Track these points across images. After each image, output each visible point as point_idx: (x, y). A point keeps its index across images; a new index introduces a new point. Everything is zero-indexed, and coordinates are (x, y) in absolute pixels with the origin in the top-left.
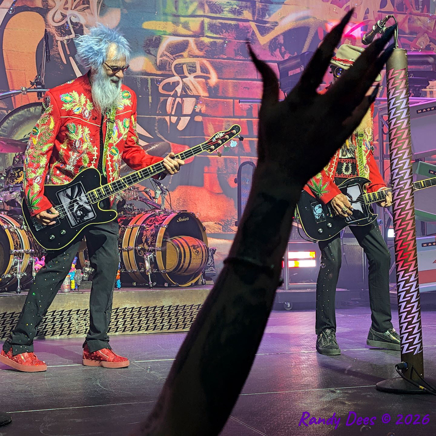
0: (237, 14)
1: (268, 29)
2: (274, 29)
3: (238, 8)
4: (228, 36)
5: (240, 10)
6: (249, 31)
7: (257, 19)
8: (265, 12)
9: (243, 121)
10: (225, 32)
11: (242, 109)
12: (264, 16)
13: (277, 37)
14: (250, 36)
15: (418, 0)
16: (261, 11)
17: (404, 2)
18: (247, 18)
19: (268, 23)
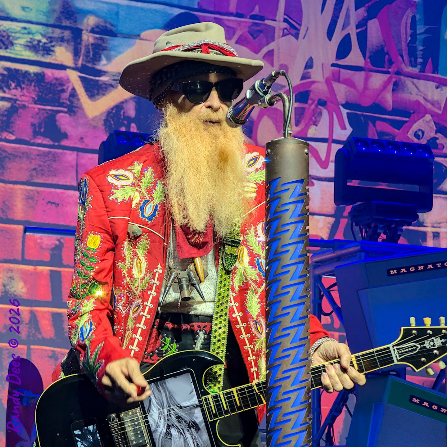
0: (41, 52)
1: (104, 86)
2: (117, 86)
3: (44, 40)
4: (21, 96)
5: (49, 45)
6: (65, 87)
7: (82, 64)
8: (101, 52)
9: (41, 273)
10: (16, 88)
11: (41, 247)
12: (98, 59)
13: (122, 104)
14: (66, 99)
15: (416, 46)
16: (91, 51)
17: (385, 49)
18: (62, 61)
19: (104, 75)
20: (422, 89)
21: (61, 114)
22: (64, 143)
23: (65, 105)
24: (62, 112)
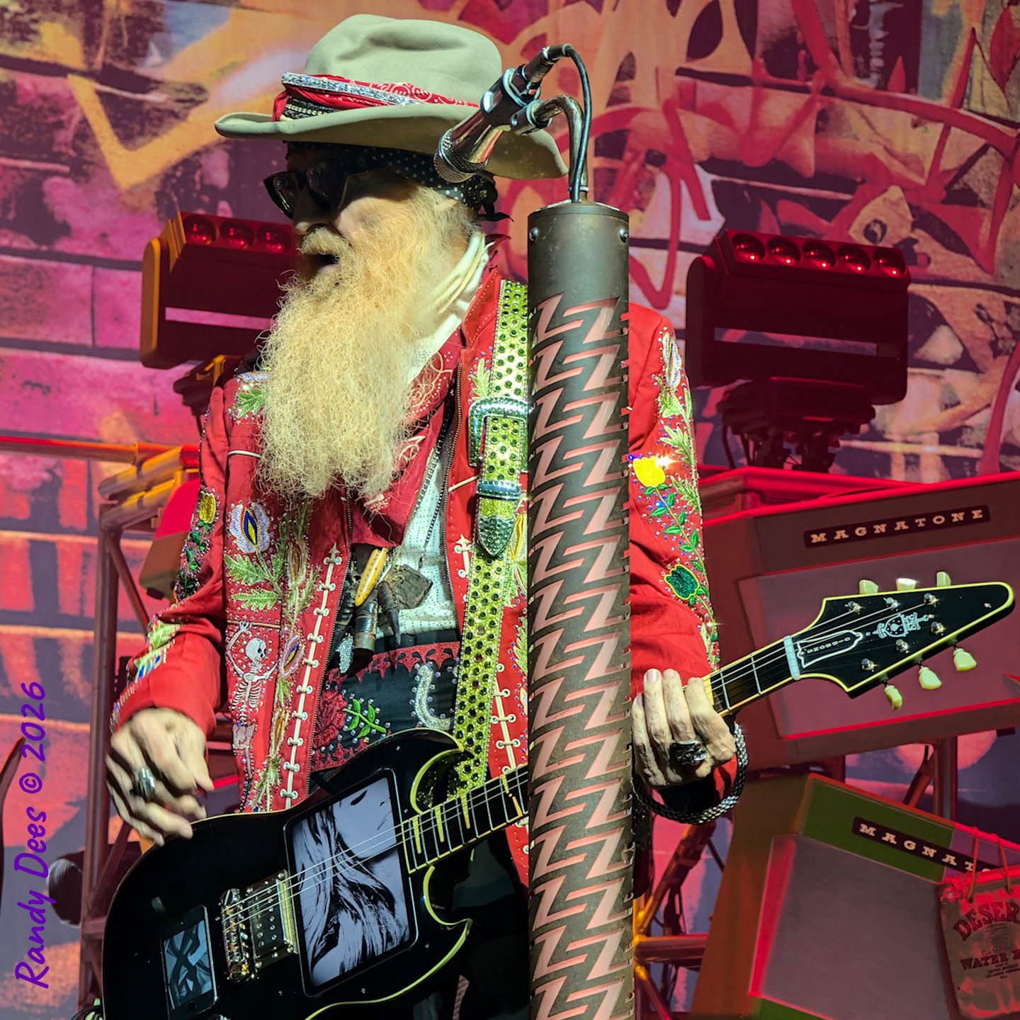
0: (9, 35)
1: (156, 114)
2: (186, 115)
3: (14, 7)
5: (26, 18)
6: (64, 117)
7: (104, 64)
8: (147, 35)
9: (10, 545)
11: (9, 488)
12: (140, 52)
13: (197, 157)
14: (66, 144)
15: (867, 32)
16: (125, 33)
17: (799, 35)
18: (56, 56)
19: (157, 88)
20: (881, 126)
21: (56, 179)
22: (63, 245)
23: (63, 159)
24: (57, 173)
